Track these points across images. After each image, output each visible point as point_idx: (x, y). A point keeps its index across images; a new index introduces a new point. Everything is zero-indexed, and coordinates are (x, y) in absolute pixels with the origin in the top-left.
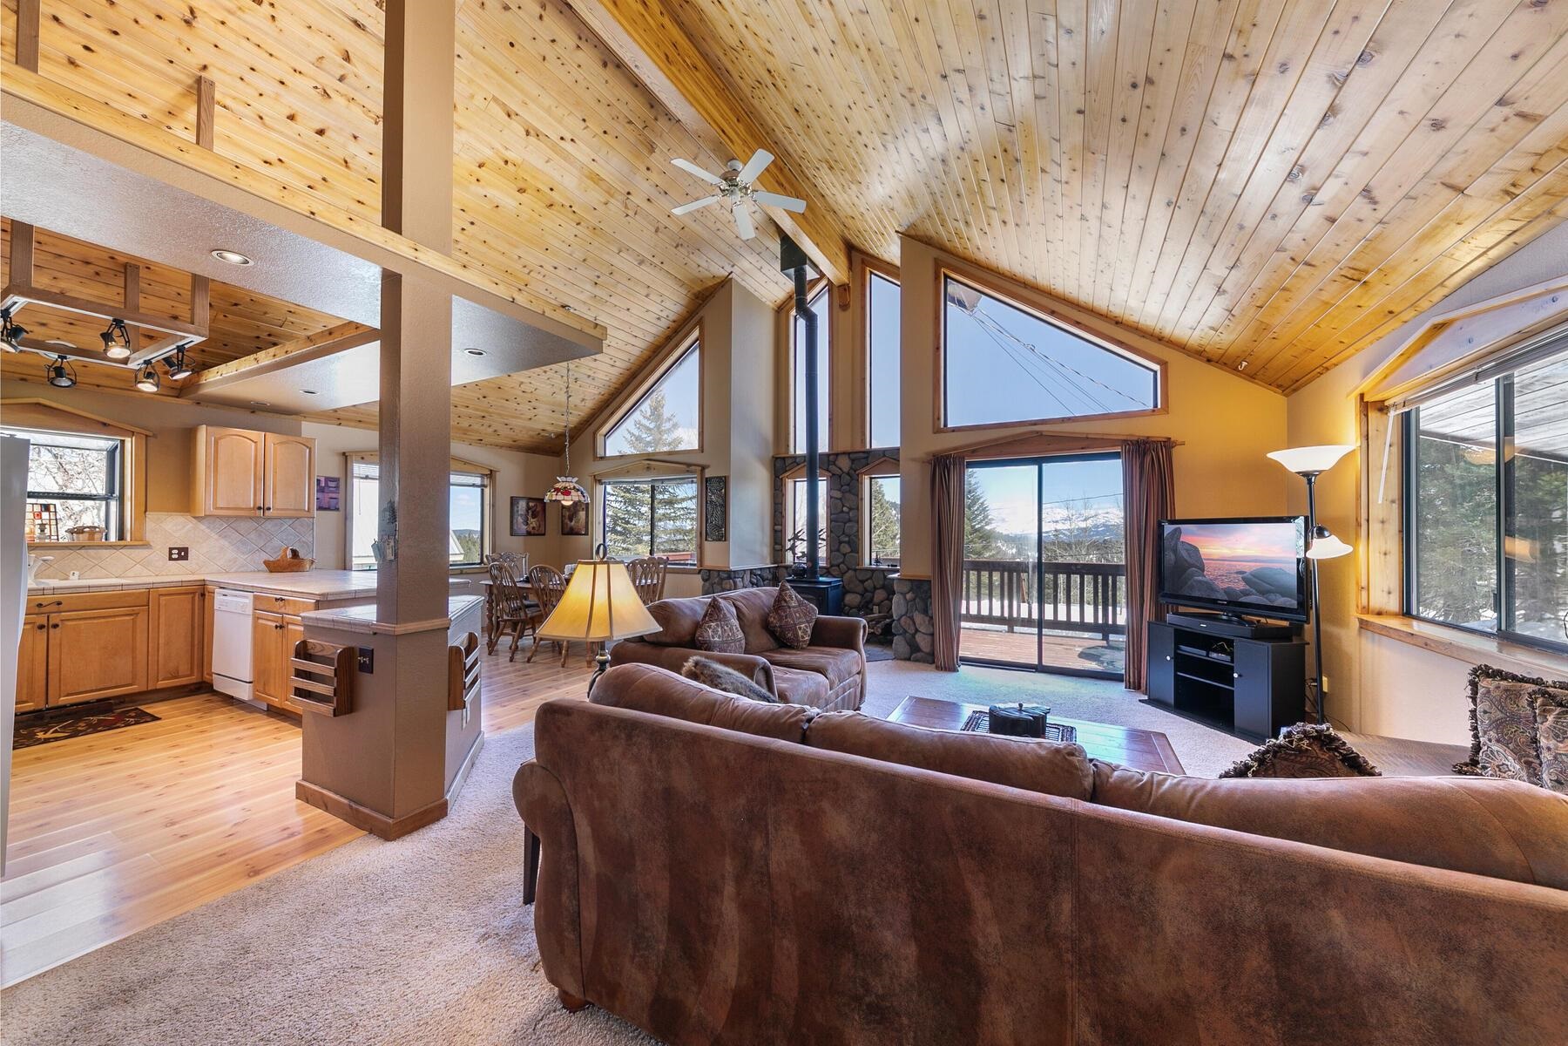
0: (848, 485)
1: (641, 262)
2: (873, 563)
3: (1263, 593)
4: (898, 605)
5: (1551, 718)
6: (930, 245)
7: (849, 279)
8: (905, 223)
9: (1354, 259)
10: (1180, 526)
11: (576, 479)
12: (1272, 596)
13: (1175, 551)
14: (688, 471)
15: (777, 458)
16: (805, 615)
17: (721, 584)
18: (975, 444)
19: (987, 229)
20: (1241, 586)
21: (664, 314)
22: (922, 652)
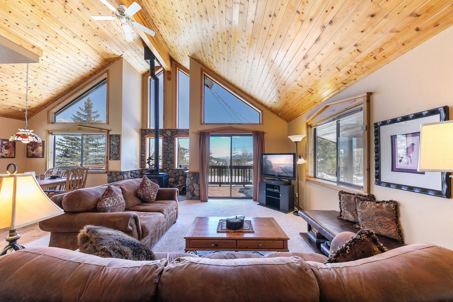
0: (170, 140)
1: (74, 37)
2: (179, 167)
3: (286, 173)
4: (188, 181)
5: (360, 204)
6: (200, 63)
7: (171, 69)
8: (192, 53)
9: (312, 86)
10: (267, 156)
11: (32, 131)
12: (288, 174)
13: (266, 162)
14: (101, 132)
15: (142, 130)
16: (154, 189)
17: (117, 177)
18: (214, 129)
19: (218, 60)
20: (281, 171)
21: (88, 64)
22: (196, 196)
